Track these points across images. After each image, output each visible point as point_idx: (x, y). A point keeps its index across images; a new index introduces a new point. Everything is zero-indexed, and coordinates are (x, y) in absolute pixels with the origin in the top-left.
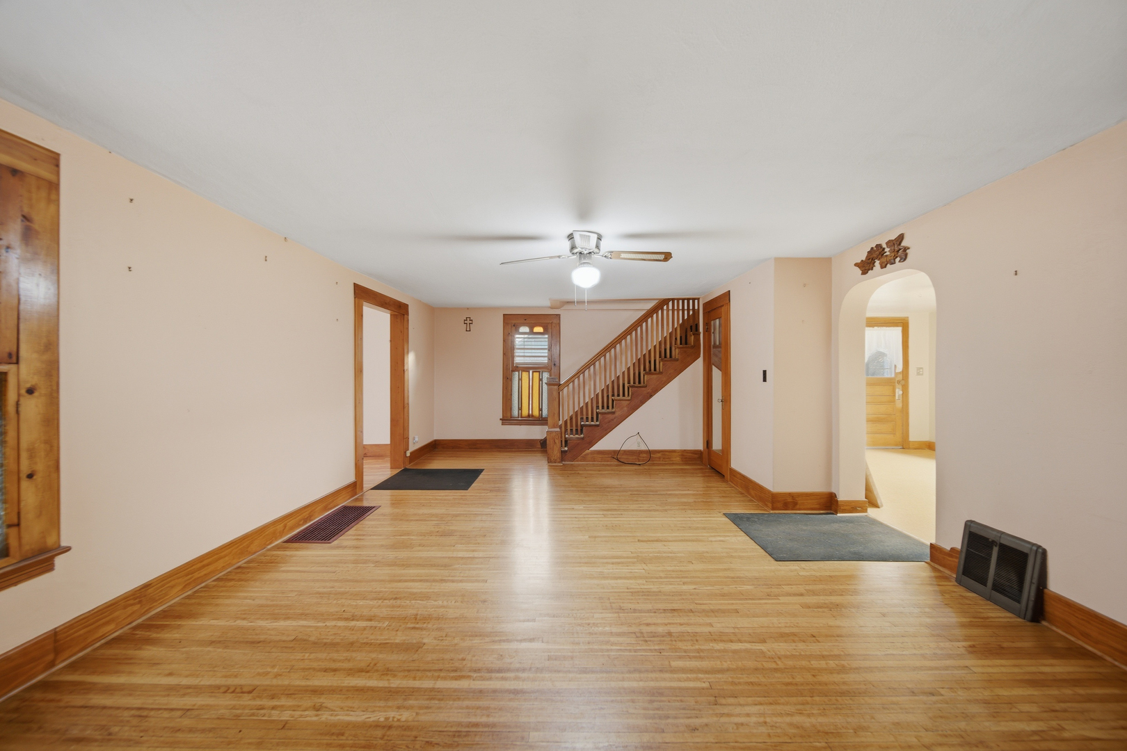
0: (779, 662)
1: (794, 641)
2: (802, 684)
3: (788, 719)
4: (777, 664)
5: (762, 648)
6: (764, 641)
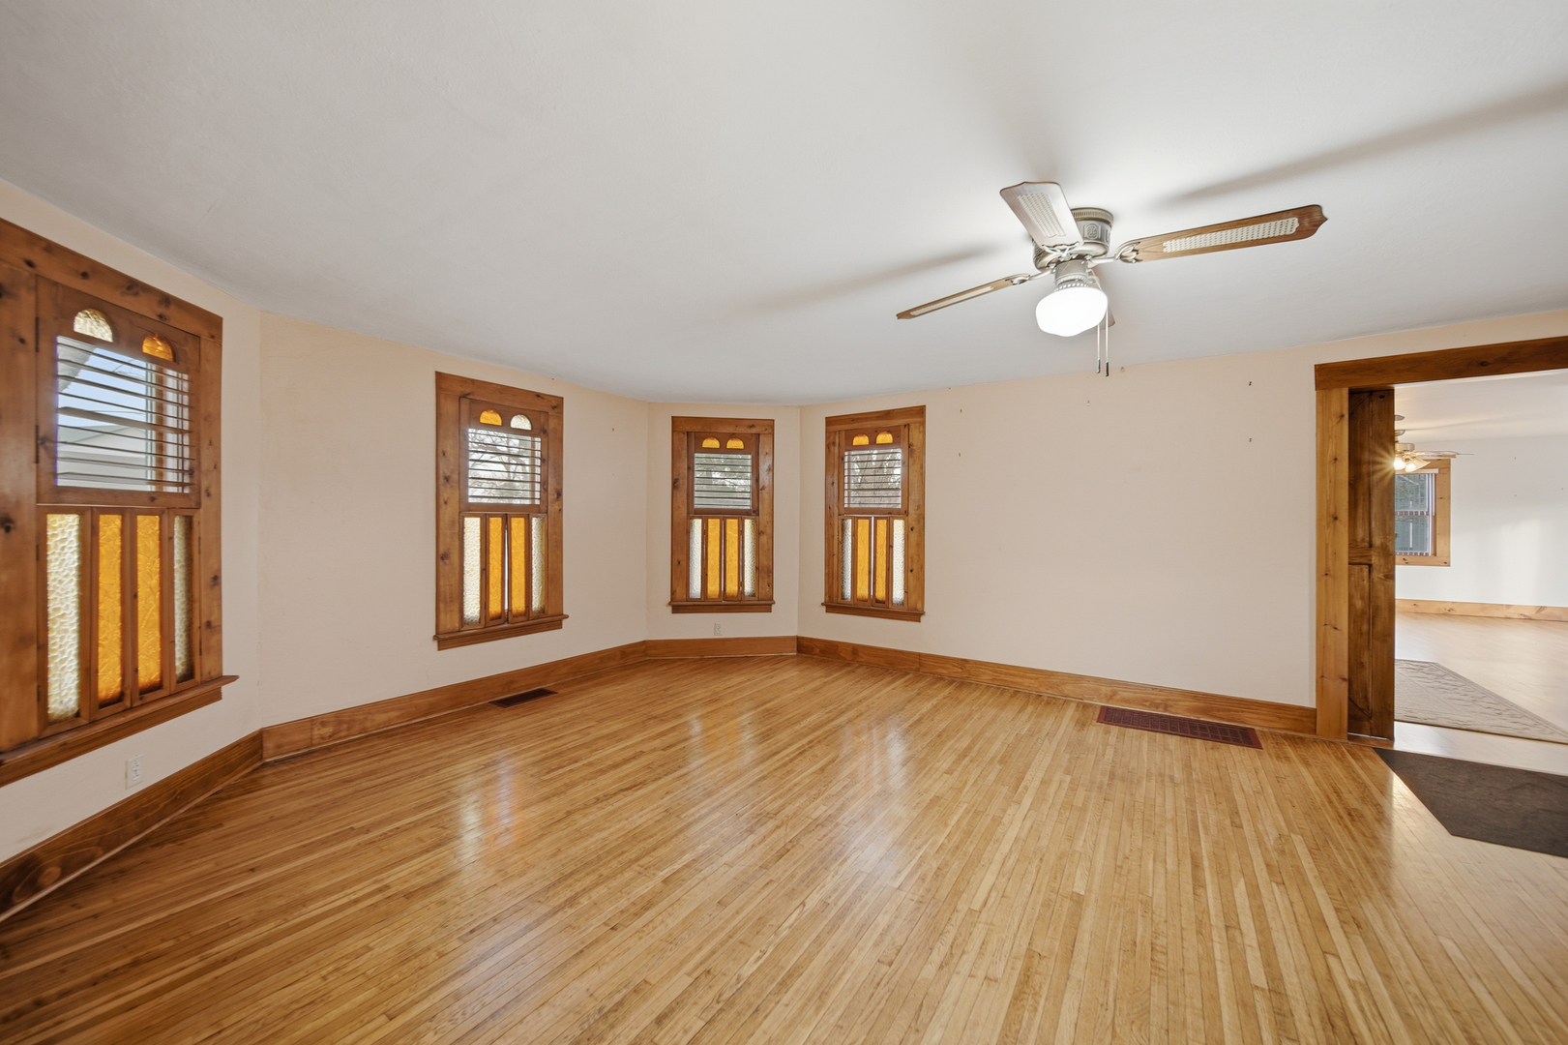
0: (638, 868)
1: (634, 904)
2: (609, 861)
3: (612, 830)
4: (639, 866)
5: (662, 873)
6: (665, 881)
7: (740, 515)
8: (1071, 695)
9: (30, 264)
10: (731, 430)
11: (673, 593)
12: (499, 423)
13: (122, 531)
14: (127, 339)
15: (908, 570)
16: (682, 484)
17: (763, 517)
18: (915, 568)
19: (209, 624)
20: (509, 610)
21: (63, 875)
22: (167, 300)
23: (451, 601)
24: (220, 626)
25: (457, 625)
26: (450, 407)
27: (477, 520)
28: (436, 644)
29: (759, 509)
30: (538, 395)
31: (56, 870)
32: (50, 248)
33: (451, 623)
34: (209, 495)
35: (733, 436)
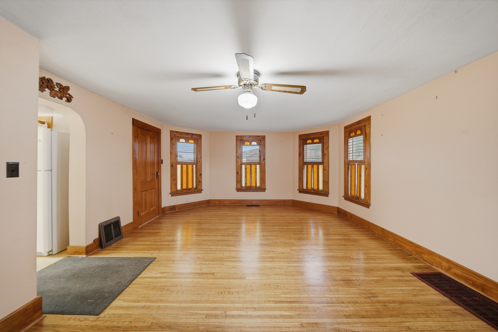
7: (318, 164)
8: (427, 260)
9: (175, 135)
10: (315, 136)
11: (299, 187)
12: (249, 144)
13: (186, 167)
14: (187, 140)
15: (366, 186)
16: (301, 154)
17: (326, 164)
18: (367, 185)
19: (199, 181)
20: (252, 186)
21: (178, 210)
22: (192, 134)
23: (239, 182)
24: (202, 182)
25: (240, 187)
26: (238, 142)
27: (244, 165)
28: (236, 190)
29: (325, 161)
30: (258, 136)
31: (178, 209)
32: (177, 132)
33: (239, 187)
34: (199, 162)
35: (315, 138)
